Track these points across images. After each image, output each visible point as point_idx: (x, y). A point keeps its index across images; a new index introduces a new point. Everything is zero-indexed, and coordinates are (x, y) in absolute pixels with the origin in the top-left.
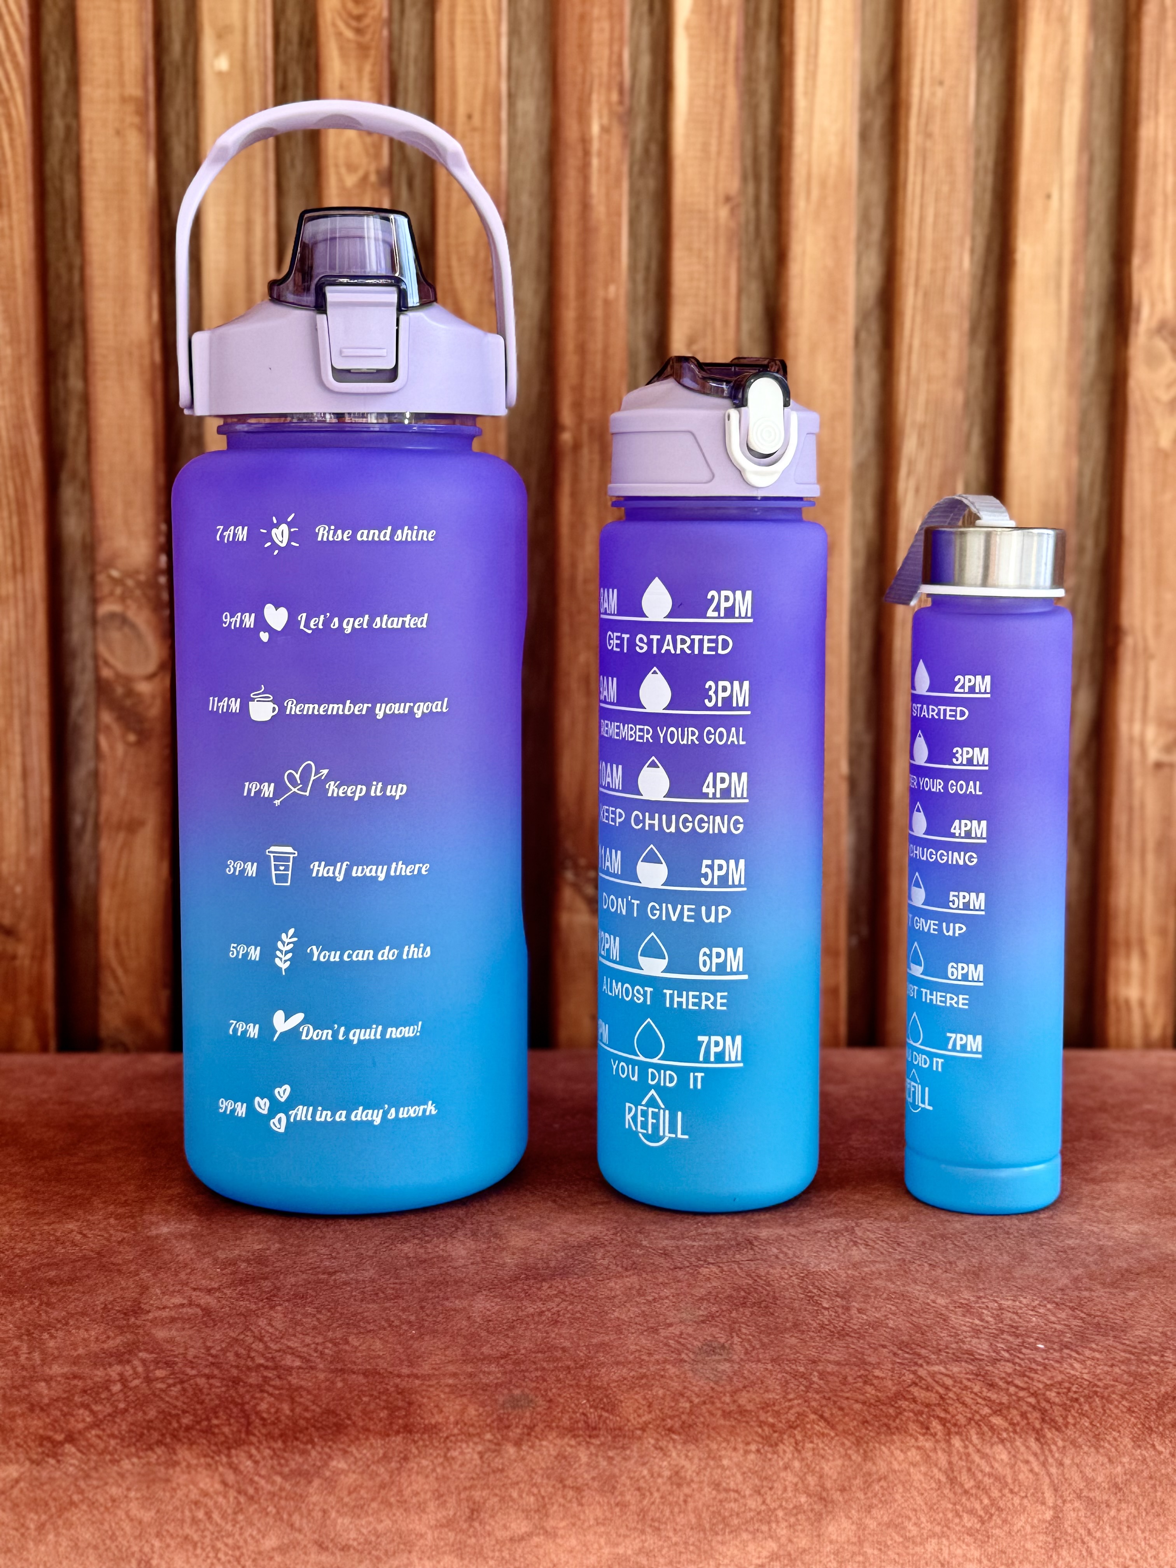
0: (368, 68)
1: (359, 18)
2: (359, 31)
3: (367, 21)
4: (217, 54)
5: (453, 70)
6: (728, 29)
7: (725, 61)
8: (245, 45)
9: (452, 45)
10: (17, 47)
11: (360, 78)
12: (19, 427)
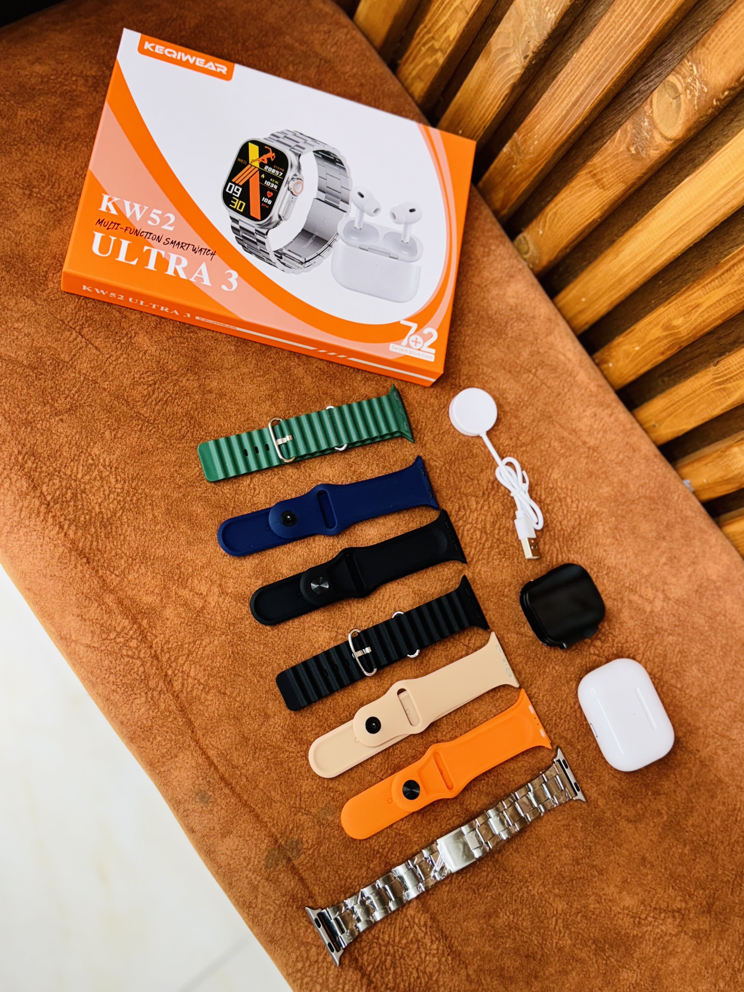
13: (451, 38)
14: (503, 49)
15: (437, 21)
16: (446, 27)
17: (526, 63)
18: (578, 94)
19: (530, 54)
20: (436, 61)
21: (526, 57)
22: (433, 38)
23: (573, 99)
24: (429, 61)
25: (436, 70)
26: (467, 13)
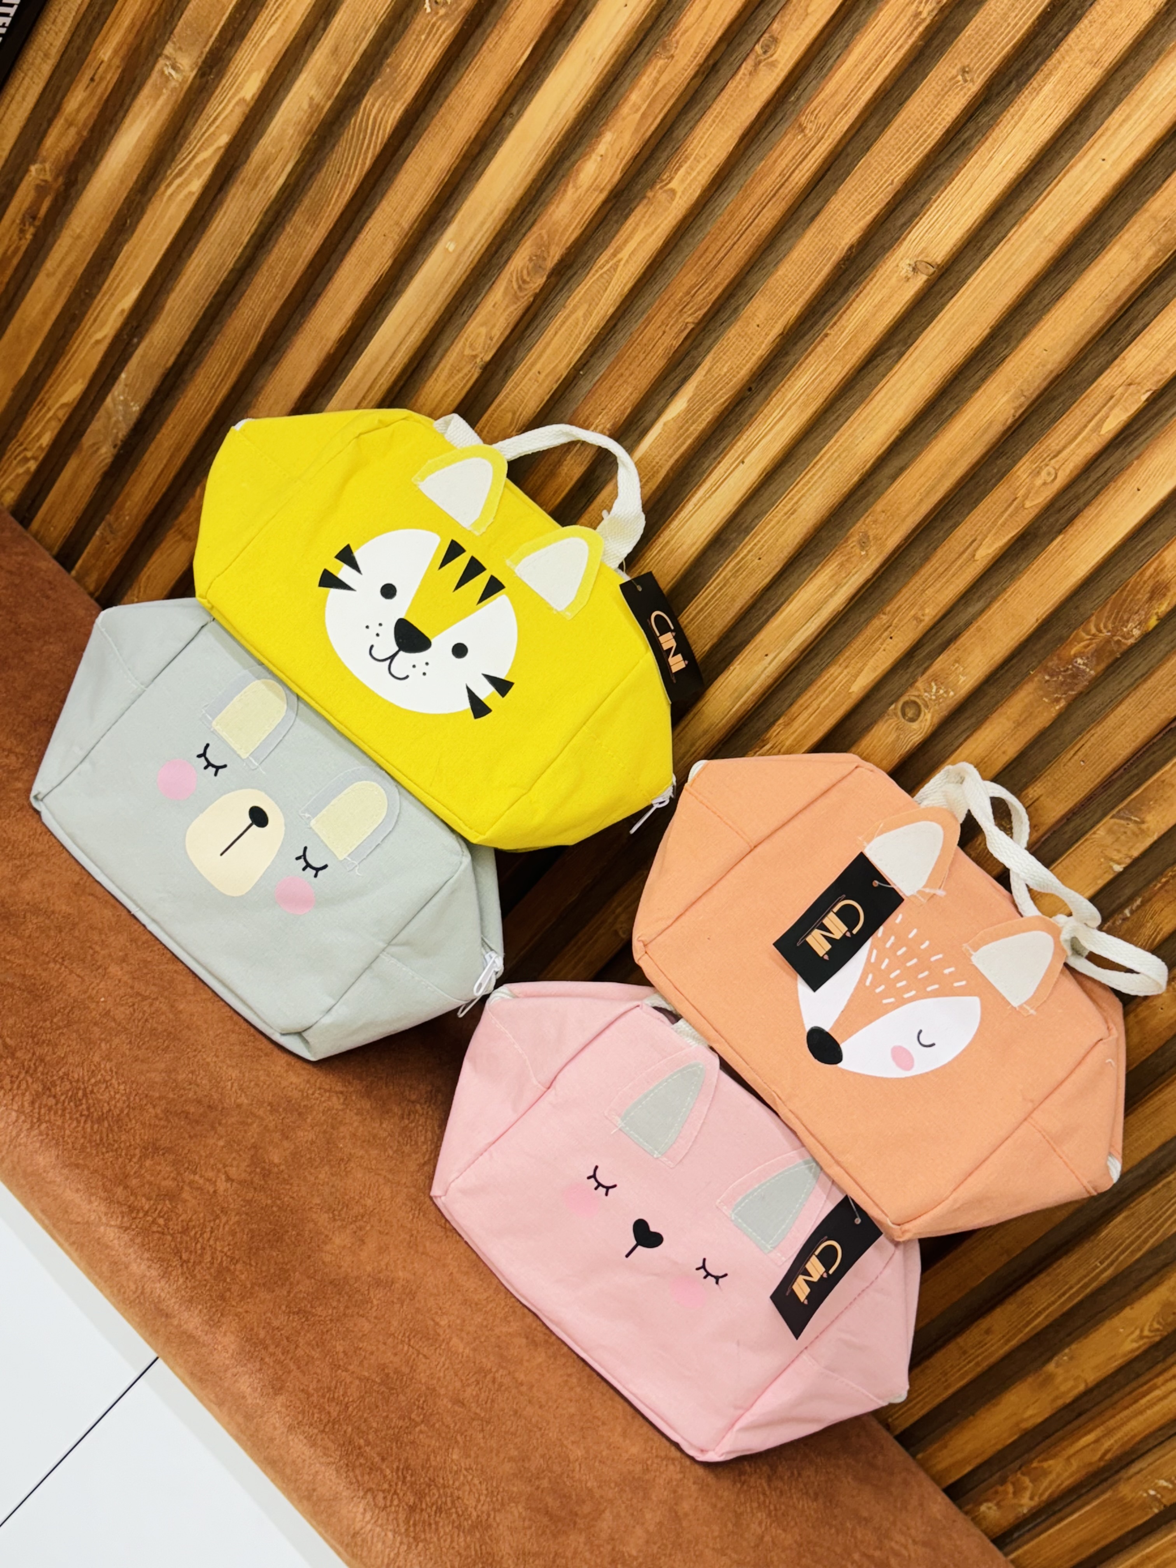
0: (512, 308)
1: (524, 282)
2: (520, 287)
3: (526, 286)
4: (451, 240)
5: (548, 344)
6: (683, 443)
7: (670, 457)
8: (466, 247)
9: (556, 333)
10: (370, 155)
11: (504, 310)
12: (256, 327)
13: (44, 445)
14: (94, 444)
15: (30, 433)
16: (39, 436)
17: (115, 451)
18: (162, 466)
19: (119, 443)
20: (28, 469)
21: (115, 446)
22: (25, 449)
23: (159, 471)
24: (21, 470)
25: (27, 478)
26: (60, 420)
